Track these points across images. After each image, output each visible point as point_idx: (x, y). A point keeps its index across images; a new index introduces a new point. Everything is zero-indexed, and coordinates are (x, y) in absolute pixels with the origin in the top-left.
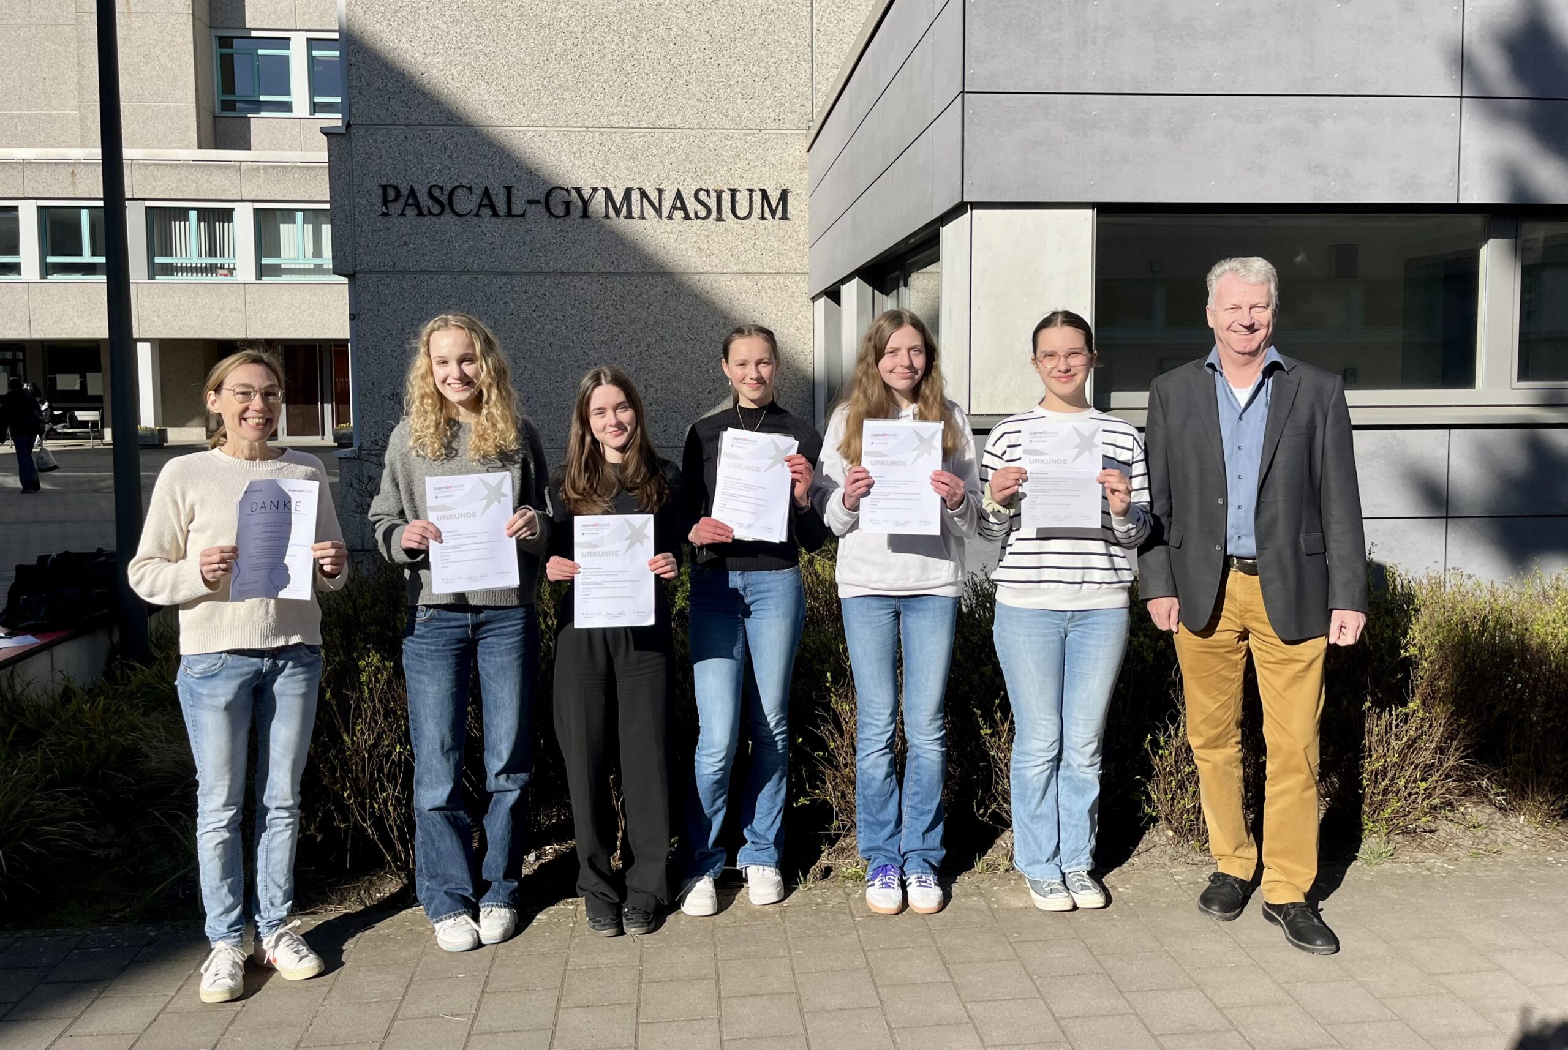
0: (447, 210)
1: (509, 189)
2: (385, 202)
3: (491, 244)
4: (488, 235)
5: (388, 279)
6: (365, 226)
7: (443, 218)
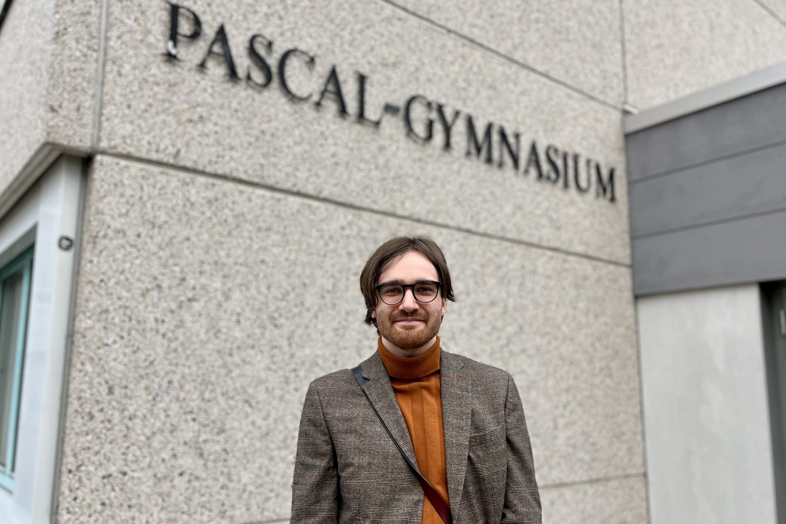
0: (275, 83)
1: (362, 79)
2: (174, 35)
3: (334, 155)
4: (331, 141)
5: (163, 179)
6: (127, 68)
7: (266, 94)
